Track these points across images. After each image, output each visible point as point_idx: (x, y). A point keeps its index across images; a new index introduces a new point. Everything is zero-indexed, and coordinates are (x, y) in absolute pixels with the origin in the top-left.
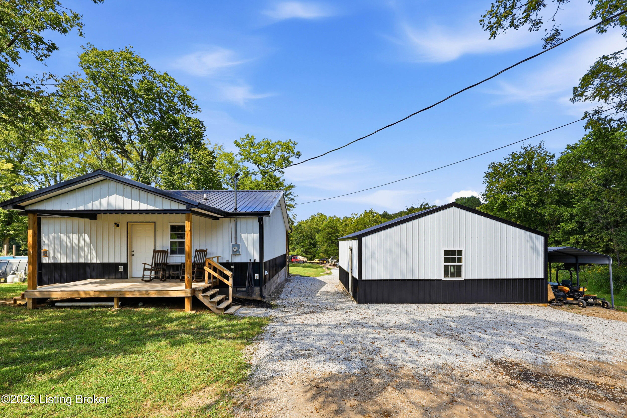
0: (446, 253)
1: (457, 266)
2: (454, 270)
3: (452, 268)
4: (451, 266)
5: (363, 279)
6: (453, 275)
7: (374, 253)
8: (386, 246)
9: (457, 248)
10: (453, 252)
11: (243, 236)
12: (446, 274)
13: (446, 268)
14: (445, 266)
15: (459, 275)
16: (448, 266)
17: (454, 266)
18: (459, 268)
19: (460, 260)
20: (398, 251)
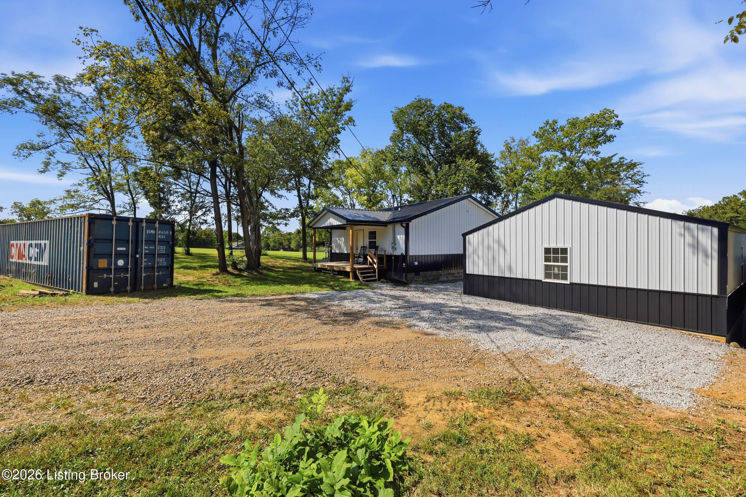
0: (547, 251)
1: (562, 266)
2: (559, 271)
3: (556, 269)
4: (554, 266)
5: (467, 272)
6: (556, 276)
7: (476, 250)
8: (486, 243)
9: (560, 246)
10: (556, 251)
11: (398, 237)
12: (547, 276)
13: (547, 267)
14: (546, 266)
15: (565, 277)
16: (551, 266)
17: (558, 266)
18: (565, 268)
19: (565, 260)
20: (496, 247)
